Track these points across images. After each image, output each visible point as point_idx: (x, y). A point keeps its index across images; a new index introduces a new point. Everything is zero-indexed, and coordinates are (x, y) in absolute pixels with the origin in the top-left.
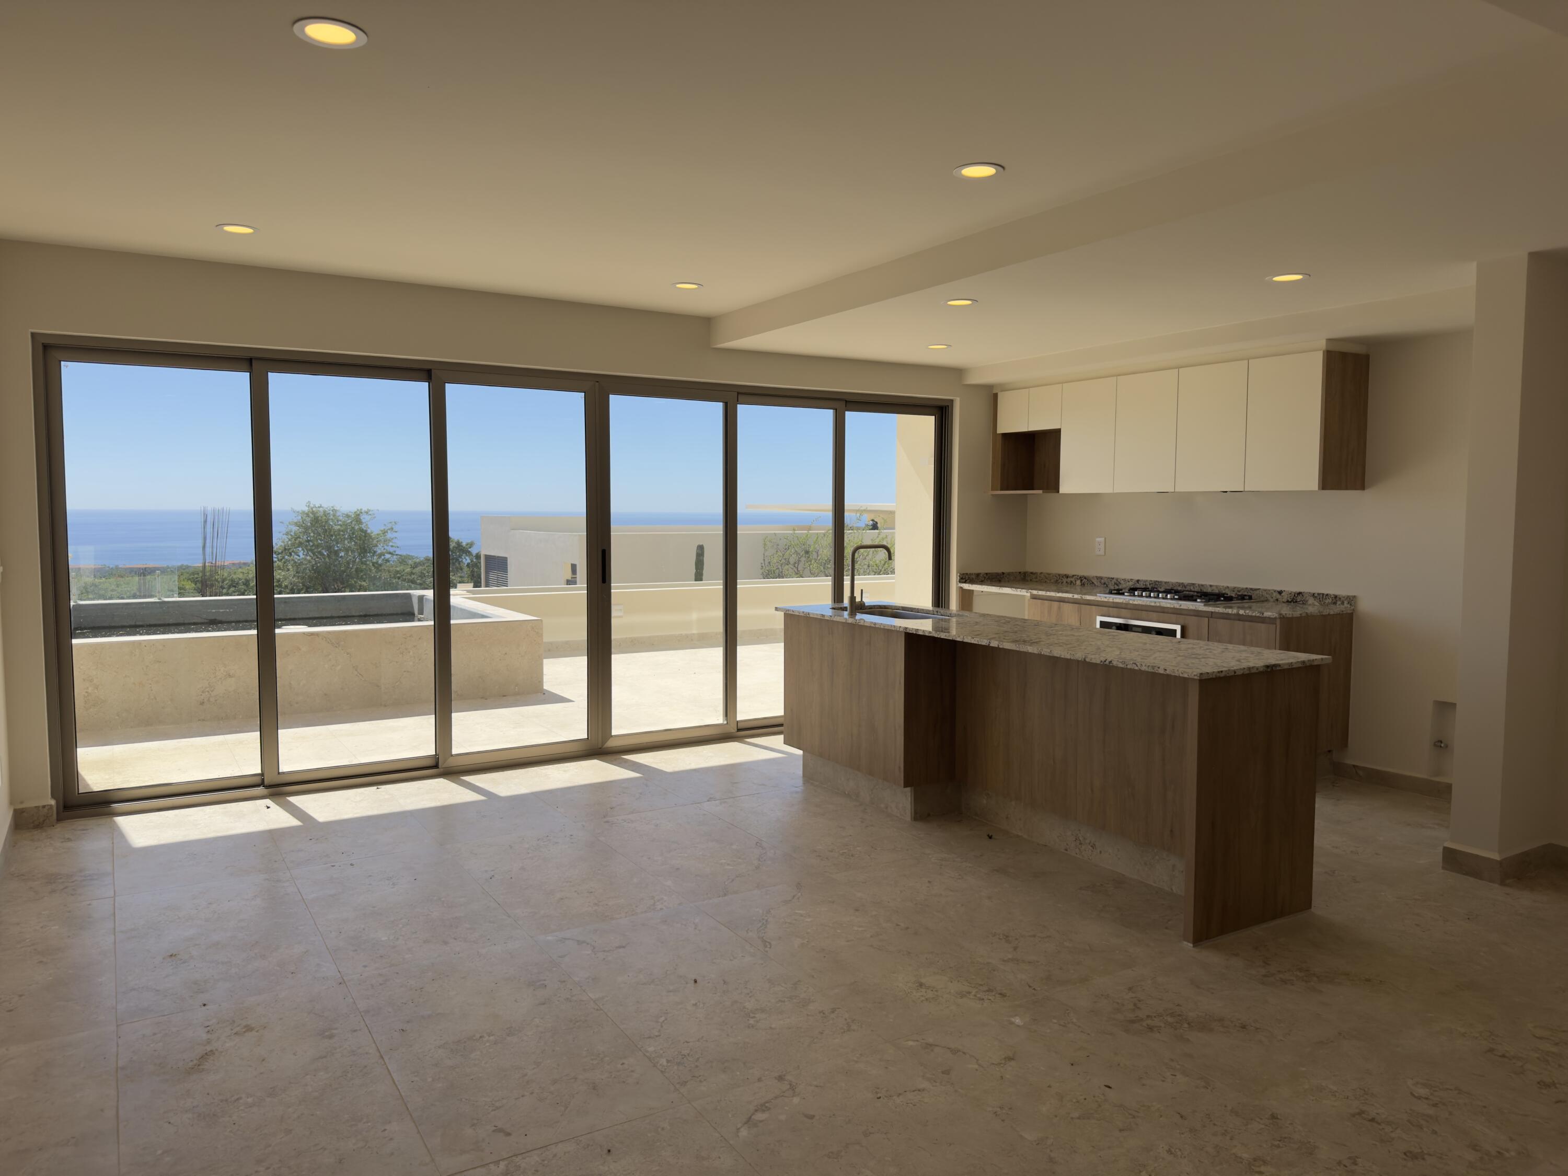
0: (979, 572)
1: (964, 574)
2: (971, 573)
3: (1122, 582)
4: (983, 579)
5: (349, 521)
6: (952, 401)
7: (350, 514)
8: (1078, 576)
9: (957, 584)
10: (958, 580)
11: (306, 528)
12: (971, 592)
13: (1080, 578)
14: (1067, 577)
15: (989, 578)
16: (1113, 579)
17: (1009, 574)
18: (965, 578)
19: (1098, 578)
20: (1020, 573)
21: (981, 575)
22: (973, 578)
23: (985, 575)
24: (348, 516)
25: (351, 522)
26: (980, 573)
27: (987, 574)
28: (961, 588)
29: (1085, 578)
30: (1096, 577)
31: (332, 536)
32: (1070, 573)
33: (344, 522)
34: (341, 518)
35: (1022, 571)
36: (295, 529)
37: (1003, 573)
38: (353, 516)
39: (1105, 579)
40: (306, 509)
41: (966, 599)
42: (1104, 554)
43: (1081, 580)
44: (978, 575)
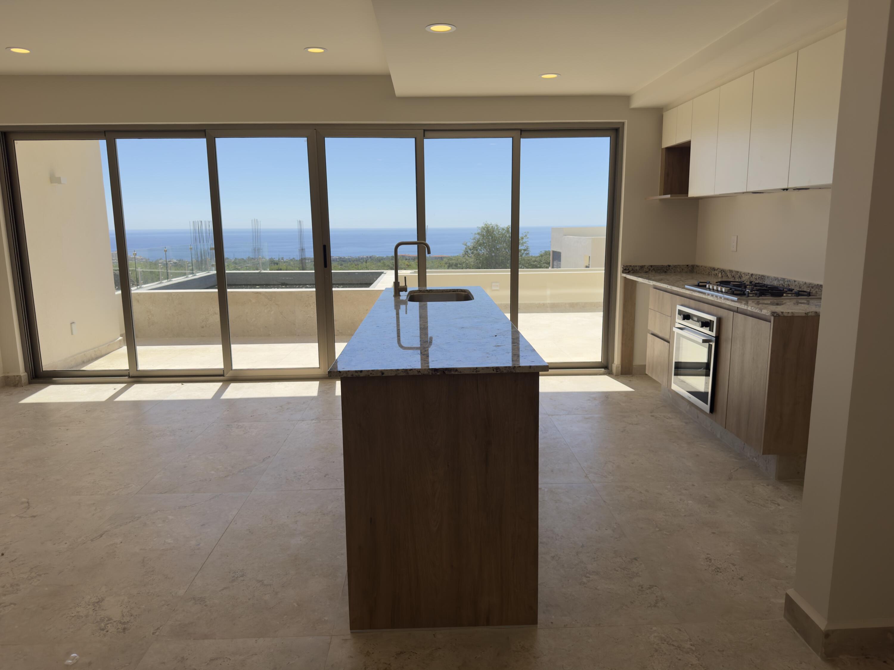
0: (643, 264)
1: (627, 266)
2: (635, 265)
3: (743, 275)
4: (648, 270)
5: (504, 232)
6: (623, 124)
7: (504, 228)
8: (720, 269)
9: (621, 274)
10: (622, 271)
11: (483, 236)
12: (635, 282)
13: (721, 271)
14: (714, 269)
15: (654, 269)
16: (738, 272)
17: (675, 267)
18: (628, 269)
19: (731, 271)
20: (687, 266)
21: (646, 267)
22: (636, 270)
23: (650, 267)
24: (503, 229)
25: (505, 233)
26: (645, 266)
27: (651, 266)
28: (625, 278)
29: (724, 271)
30: (730, 270)
31: (495, 240)
32: (717, 266)
33: (502, 232)
34: (500, 230)
35: (690, 263)
36: (478, 237)
37: (669, 266)
38: (506, 229)
39: (734, 273)
40: (483, 225)
41: (630, 287)
42: (736, 251)
43: (722, 273)
44: (642, 267)
